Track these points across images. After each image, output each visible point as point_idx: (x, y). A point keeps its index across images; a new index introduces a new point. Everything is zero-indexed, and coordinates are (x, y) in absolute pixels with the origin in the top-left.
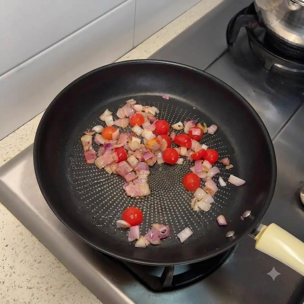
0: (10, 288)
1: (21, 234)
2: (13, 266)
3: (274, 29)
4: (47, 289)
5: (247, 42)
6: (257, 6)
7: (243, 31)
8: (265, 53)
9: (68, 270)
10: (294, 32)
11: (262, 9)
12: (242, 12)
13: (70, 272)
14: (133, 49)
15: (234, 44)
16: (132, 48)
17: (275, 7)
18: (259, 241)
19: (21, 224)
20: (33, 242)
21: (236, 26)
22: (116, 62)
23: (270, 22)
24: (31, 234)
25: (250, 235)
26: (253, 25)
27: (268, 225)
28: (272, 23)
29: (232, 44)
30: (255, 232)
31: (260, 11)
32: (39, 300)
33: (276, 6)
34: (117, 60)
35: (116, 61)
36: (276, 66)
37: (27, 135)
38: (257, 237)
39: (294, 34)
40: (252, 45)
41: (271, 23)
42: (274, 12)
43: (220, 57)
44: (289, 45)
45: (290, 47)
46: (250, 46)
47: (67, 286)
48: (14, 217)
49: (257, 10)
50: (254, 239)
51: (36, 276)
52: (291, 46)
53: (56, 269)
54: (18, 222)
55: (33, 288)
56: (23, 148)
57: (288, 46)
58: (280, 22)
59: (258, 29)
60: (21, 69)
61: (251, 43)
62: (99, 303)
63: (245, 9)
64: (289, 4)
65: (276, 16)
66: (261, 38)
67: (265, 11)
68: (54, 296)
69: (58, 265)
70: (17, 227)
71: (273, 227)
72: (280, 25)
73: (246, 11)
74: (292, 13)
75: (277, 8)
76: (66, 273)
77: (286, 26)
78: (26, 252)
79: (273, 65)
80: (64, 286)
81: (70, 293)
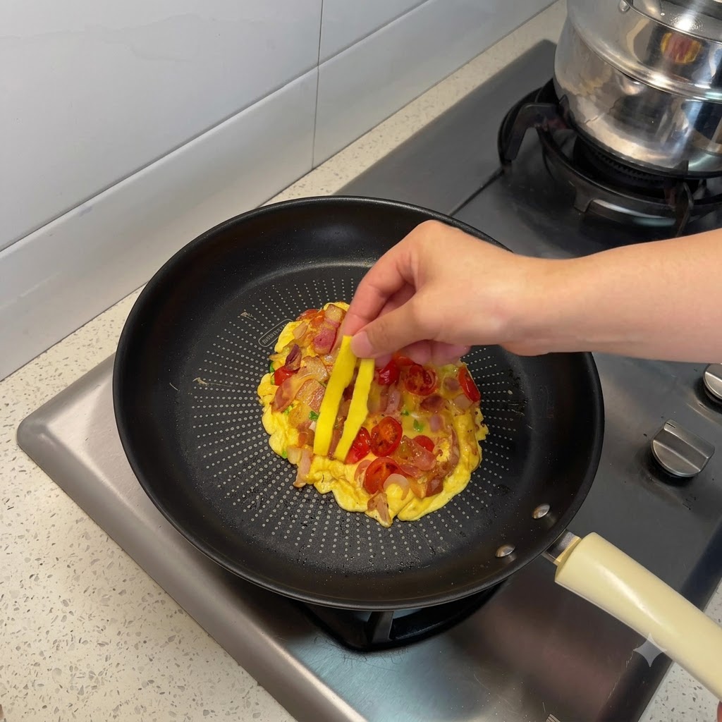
0: (63, 644)
1: (86, 536)
2: (70, 600)
3: (594, 133)
4: (136, 646)
5: (539, 156)
6: (561, 88)
7: (531, 136)
8: (576, 180)
9: (180, 608)
10: (633, 137)
11: (569, 93)
12: (529, 98)
13: (184, 612)
14: (313, 169)
15: (513, 162)
16: (310, 169)
17: (595, 88)
18: (562, 568)
19: (86, 517)
20: (109, 553)
21: (517, 126)
22: (265, 205)
23: (585, 118)
24: (105, 537)
25: (545, 555)
26: (552, 124)
27: (582, 535)
28: (589, 120)
29: (510, 161)
30: (555, 550)
31: (565, 96)
32: (121, 667)
33: (599, 86)
34: (269, 200)
35: (265, 203)
36: (598, 205)
37: (98, 341)
38: (559, 560)
39: (633, 141)
40: (549, 163)
41: (587, 120)
42: (594, 98)
43: (485, 186)
44: (622, 163)
45: (625, 167)
46: (547, 166)
47: (177, 640)
48: (72, 501)
49: (560, 96)
50: (555, 563)
51: (114, 621)
52: (626, 165)
53: (156, 605)
54: (79, 513)
55: (107, 644)
56: (90, 366)
57: (620, 165)
58: (605, 119)
59: (561, 132)
60: (90, 209)
61: (547, 158)
62: (242, 673)
63: (535, 92)
64: (622, 83)
65: (597, 105)
66: (568, 150)
67: (575, 97)
68: (151, 660)
69: (160, 598)
70: (77, 522)
71: (593, 540)
72: (606, 125)
73: (537, 97)
74: (629, 101)
75: (599, 91)
76: (176, 613)
77: (616, 126)
78: (95, 573)
79: (592, 201)
80: (171, 639)
81: (183, 653)
